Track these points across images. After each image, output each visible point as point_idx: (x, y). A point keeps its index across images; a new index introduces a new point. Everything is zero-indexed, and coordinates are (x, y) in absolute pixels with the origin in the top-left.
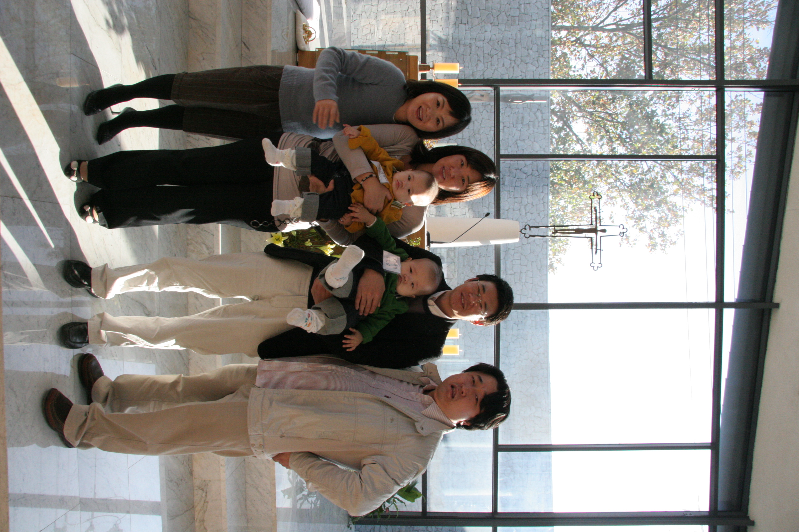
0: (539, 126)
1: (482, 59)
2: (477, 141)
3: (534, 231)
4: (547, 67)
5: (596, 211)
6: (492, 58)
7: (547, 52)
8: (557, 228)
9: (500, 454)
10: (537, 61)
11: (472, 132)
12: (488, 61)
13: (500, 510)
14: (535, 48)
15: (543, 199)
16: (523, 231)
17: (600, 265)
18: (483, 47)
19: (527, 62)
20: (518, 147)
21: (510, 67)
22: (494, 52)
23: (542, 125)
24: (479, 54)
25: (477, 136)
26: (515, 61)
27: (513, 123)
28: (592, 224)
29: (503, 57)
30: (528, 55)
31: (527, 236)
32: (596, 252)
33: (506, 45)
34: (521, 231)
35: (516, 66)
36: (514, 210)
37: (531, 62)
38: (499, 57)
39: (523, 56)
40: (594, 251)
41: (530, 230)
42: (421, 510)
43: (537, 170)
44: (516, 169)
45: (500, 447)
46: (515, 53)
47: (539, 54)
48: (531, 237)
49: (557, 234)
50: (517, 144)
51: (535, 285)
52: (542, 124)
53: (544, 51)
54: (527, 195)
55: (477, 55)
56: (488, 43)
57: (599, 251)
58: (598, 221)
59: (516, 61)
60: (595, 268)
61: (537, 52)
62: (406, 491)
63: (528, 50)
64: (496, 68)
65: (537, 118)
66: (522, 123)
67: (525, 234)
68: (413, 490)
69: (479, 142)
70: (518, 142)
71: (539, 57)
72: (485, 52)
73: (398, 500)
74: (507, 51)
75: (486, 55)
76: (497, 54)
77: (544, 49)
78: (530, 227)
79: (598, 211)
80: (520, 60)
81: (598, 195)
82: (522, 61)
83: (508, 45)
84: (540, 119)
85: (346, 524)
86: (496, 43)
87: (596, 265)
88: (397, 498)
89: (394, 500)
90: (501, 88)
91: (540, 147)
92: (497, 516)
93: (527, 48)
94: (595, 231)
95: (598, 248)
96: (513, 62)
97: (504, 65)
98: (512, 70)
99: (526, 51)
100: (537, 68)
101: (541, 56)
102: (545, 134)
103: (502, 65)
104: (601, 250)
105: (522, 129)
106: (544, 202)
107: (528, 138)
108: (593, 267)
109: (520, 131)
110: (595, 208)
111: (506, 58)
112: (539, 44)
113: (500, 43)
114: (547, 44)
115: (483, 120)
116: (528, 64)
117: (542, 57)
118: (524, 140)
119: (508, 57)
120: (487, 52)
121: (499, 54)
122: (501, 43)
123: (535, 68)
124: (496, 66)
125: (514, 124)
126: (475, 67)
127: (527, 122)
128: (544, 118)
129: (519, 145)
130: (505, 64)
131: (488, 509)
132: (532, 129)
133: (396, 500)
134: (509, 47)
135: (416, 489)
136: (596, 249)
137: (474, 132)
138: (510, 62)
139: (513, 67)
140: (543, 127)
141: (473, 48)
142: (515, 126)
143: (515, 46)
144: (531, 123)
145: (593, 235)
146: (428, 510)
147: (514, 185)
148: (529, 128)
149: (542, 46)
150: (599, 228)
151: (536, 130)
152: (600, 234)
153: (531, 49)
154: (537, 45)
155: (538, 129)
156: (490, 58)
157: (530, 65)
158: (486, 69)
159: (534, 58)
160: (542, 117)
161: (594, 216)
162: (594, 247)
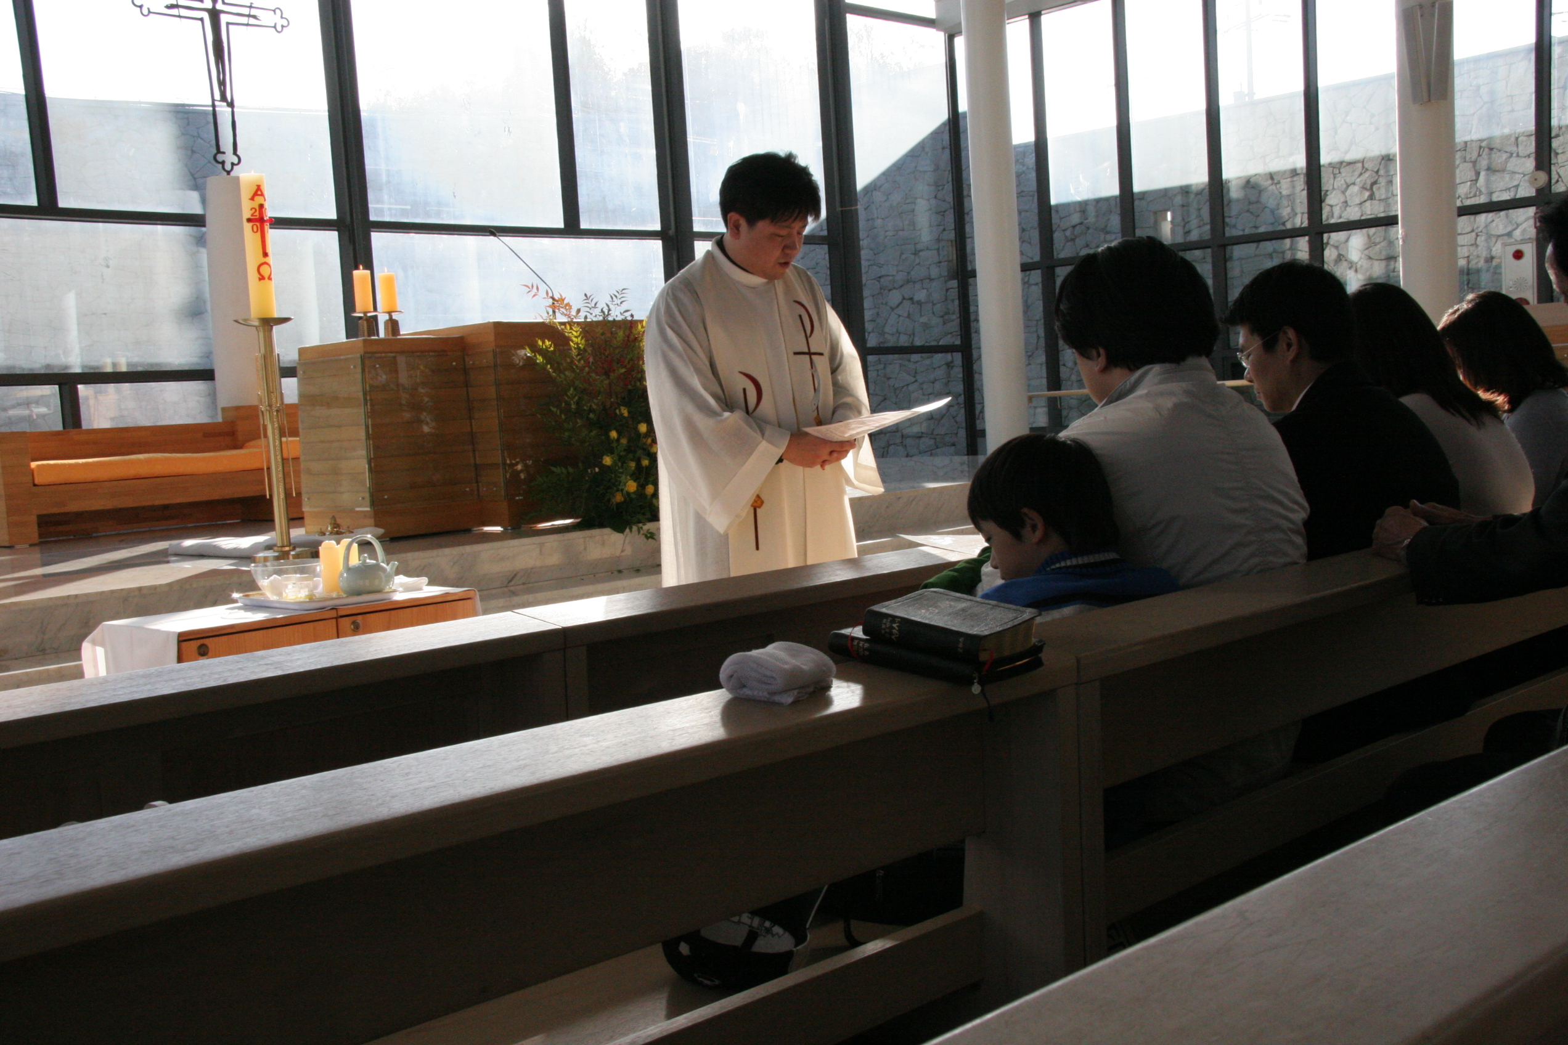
3: (226, 145)
5: (175, 7)
8: (217, 96)
16: (228, 167)
28: (202, 20)
31: (235, 160)
32: (255, 17)
34: (229, 173)
40: (252, 21)
41: (224, 153)
48: (238, 149)
49: (228, 98)
57: (254, 12)
60: (285, 22)
67: (233, 164)
78: (219, 153)
87: (276, 19)
94: (214, 15)
95: (246, 11)
104: (251, 7)
108: (282, 26)
110: (167, 7)
136: (249, 16)
145: (224, 18)
150: (208, 4)
161: (183, 12)
162: (244, 20)
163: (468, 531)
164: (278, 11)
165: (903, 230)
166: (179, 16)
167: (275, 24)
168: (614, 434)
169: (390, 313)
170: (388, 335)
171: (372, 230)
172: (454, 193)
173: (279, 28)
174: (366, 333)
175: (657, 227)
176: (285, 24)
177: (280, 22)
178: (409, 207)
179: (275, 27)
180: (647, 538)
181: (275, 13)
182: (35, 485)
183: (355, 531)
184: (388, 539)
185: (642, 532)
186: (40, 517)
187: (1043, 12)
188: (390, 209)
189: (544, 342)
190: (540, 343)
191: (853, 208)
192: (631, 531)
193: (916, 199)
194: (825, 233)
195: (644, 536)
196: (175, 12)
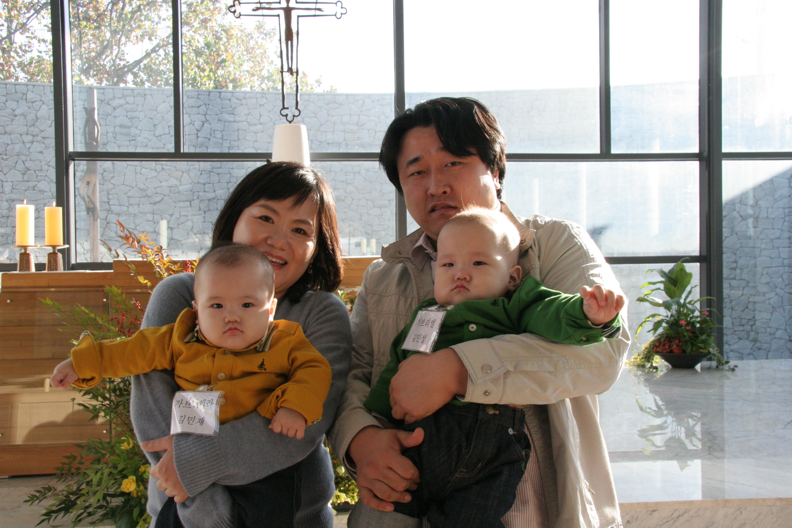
0: (134, 104)
1: (31, 184)
2: (157, 193)
3: (290, 103)
4: (42, 88)
5: (257, 9)
6: (29, 170)
7: (17, 87)
8: (285, 69)
9: (614, 151)
10: (33, 102)
11: (143, 199)
12: (35, 176)
13: (695, 149)
14: (11, 104)
15: (240, 100)
16: (290, 118)
17: (339, 4)
18: (12, 182)
19: (35, 118)
20: (165, 134)
21: (44, 143)
22: (20, 166)
23: (132, 98)
24: (23, 188)
25: (149, 192)
26: (34, 136)
27: (130, 141)
28: (278, 16)
29: (28, 153)
30: (24, 115)
31: (297, 113)
32: (319, 10)
33: (9, 148)
34: (290, 122)
35: (43, 134)
36: (256, 141)
37: (35, 112)
38: (28, 159)
39: (25, 124)
40: (318, 13)
41: (288, 108)
42: (698, 264)
43: (199, 107)
44: (198, 137)
45: (604, 151)
46: (21, 135)
47: (22, 99)
48: (299, 107)
49: (294, 70)
50: (160, 136)
51: (361, 112)
52: (130, 99)
53: (16, 92)
54: (234, 121)
55: (26, 190)
56: (5, 175)
57: (318, 6)
58: (273, 6)
59: (34, 134)
60: (344, 11)
61: (18, 101)
62: (675, 286)
63: (16, 116)
64: (45, 164)
65: (122, 106)
66: (129, 127)
67: (294, 116)
68: (673, 276)
69: (158, 190)
70: (157, 133)
71: (26, 99)
72: (22, 180)
73: (687, 297)
74: (18, 147)
75: (26, 178)
76: (23, 162)
77: (14, 92)
78: (284, 108)
79: (259, 5)
80: (32, 129)
81: (234, 6)
82: (34, 125)
83: (8, 145)
84: (122, 101)
85: (729, 374)
86: (6, 162)
87: (337, 9)
88: (685, 299)
89: (690, 303)
90: (71, 149)
91: (164, 102)
92: (706, 154)
93: (12, 117)
94: (288, 11)
95: (313, 6)
96: (35, 138)
97: (41, 152)
98: (48, 139)
99: (17, 118)
100: (43, 103)
101: (24, 97)
102: (145, 95)
103: (41, 155)
104: (316, 3)
105: (139, 128)
106: (245, 98)
107: (151, 119)
108: (342, 14)
109: (141, 130)
110: (254, 10)
111: (29, 148)
112: (5, 98)
113: (5, 157)
114: (4, 86)
115: (126, 183)
116: (38, 116)
117: (26, 94)
118: (155, 126)
119: (28, 145)
120: (21, 176)
121: (24, 158)
122: (6, 155)
123: (44, 107)
124: (43, 163)
125: (131, 139)
126: (45, 194)
127: (128, 120)
128: (121, 96)
129: (162, 133)
130: (39, 150)
131: (695, 165)
132: (137, 114)
133: (688, 301)
134: (12, 143)
135: (671, 271)
136: (316, 9)
137: (144, 197)
138: (35, 143)
139: (44, 138)
140: (134, 97)
141: (14, 196)
142: (134, 138)
143: (10, 134)
144: (129, 114)
145: (294, 14)
146: (697, 253)
147: (220, 141)
148: (136, 117)
149: (7, 94)
150: (284, 4)
151: (140, 108)
153: (14, 111)
154: (7, 101)
155: (137, 105)
156: (30, 172)
157: (39, 114)
158: (47, 178)
159: (29, 108)
160: (120, 98)
161: (266, 12)
166: (264, 15)
167: (337, 13)
177: (340, 11)
179: (335, 15)
181: (336, 5)
196: (260, 12)
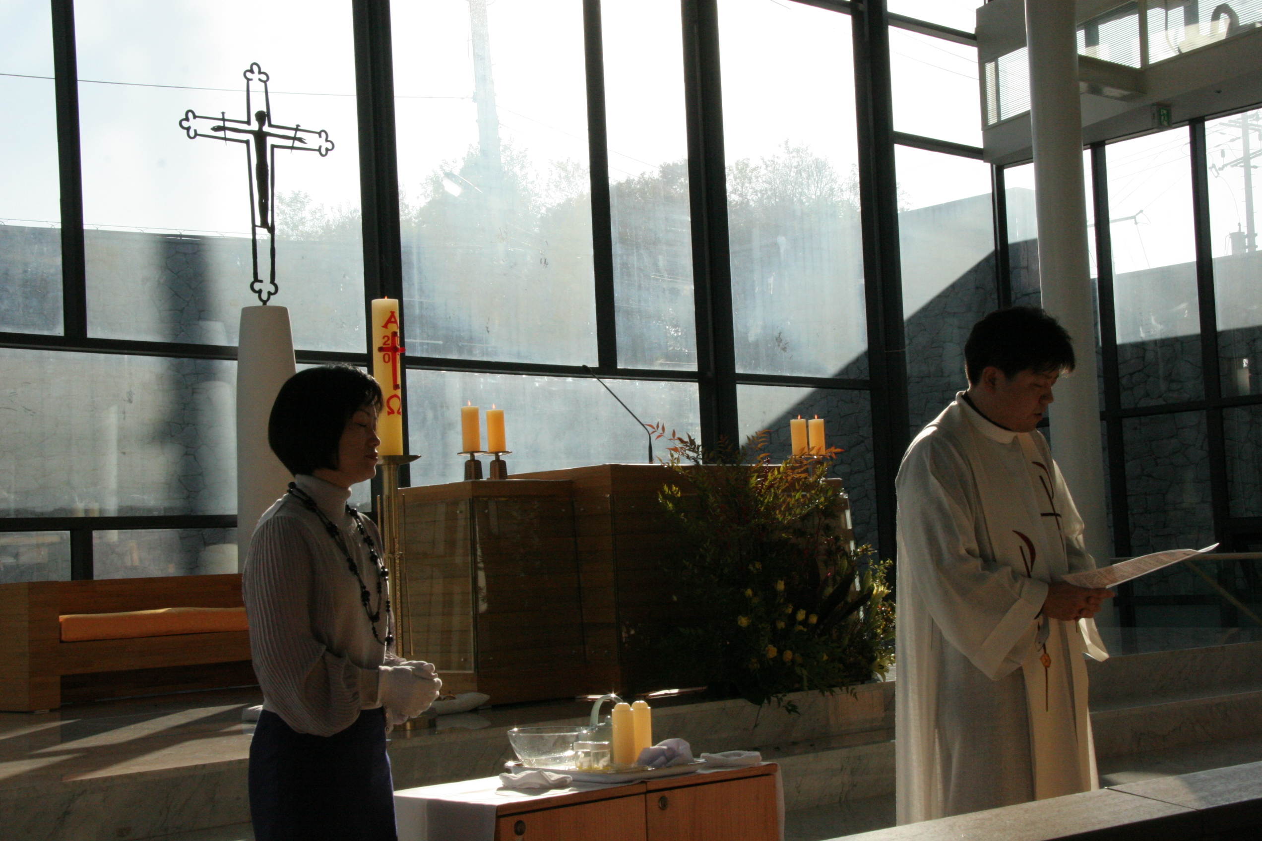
3: (264, 272)
8: (258, 221)
9: (621, 366)
16: (265, 297)
28: (247, 142)
31: (272, 289)
32: (300, 140)
34: (265, 302)
40: (297, 144)
41: (261, 281)
48: (276, 283)
57: (300, 134)
60: (329, 146)
67: (270, 294)
78: (256, 281)
79: (221, 123)
81: (187, 119)
87: (321, 142)
94: (261, 137)
95: (291, 133)
108: (327, 150)
136: (294, 139)
145: (270, 141)
152: (266, 129)
161: (230, 135)
162: (289, 143)
163: (572, 699)
164: (323, 134)
165: (929, 376)
166: (225, 139)
167: (320, 147)
168: (749, 592)
169: (497, 454)
170: (495, 477)
171: (407, 366)
172: (487, 328)
173: (323, 152)
174: (473, 475)
175: (694, 367)
176: (330, 147)
177: (324, 145)
178: (441, 342)
179: (319, 150)
180: (789, 711)
181: (320, 136)
182: (62, 642)
183: (456, 696)
184: (490, 706)
185: (782, 704)
186: (63, 677)
187: (1106, 142)
188: (422, 344)
189: (670, 488)
190: (666, 488)
191: (900, 351)
192: (769, 702)
193: (944, 342)
194: (866, 376)
195: (784, 708)
196: (221, 134)
